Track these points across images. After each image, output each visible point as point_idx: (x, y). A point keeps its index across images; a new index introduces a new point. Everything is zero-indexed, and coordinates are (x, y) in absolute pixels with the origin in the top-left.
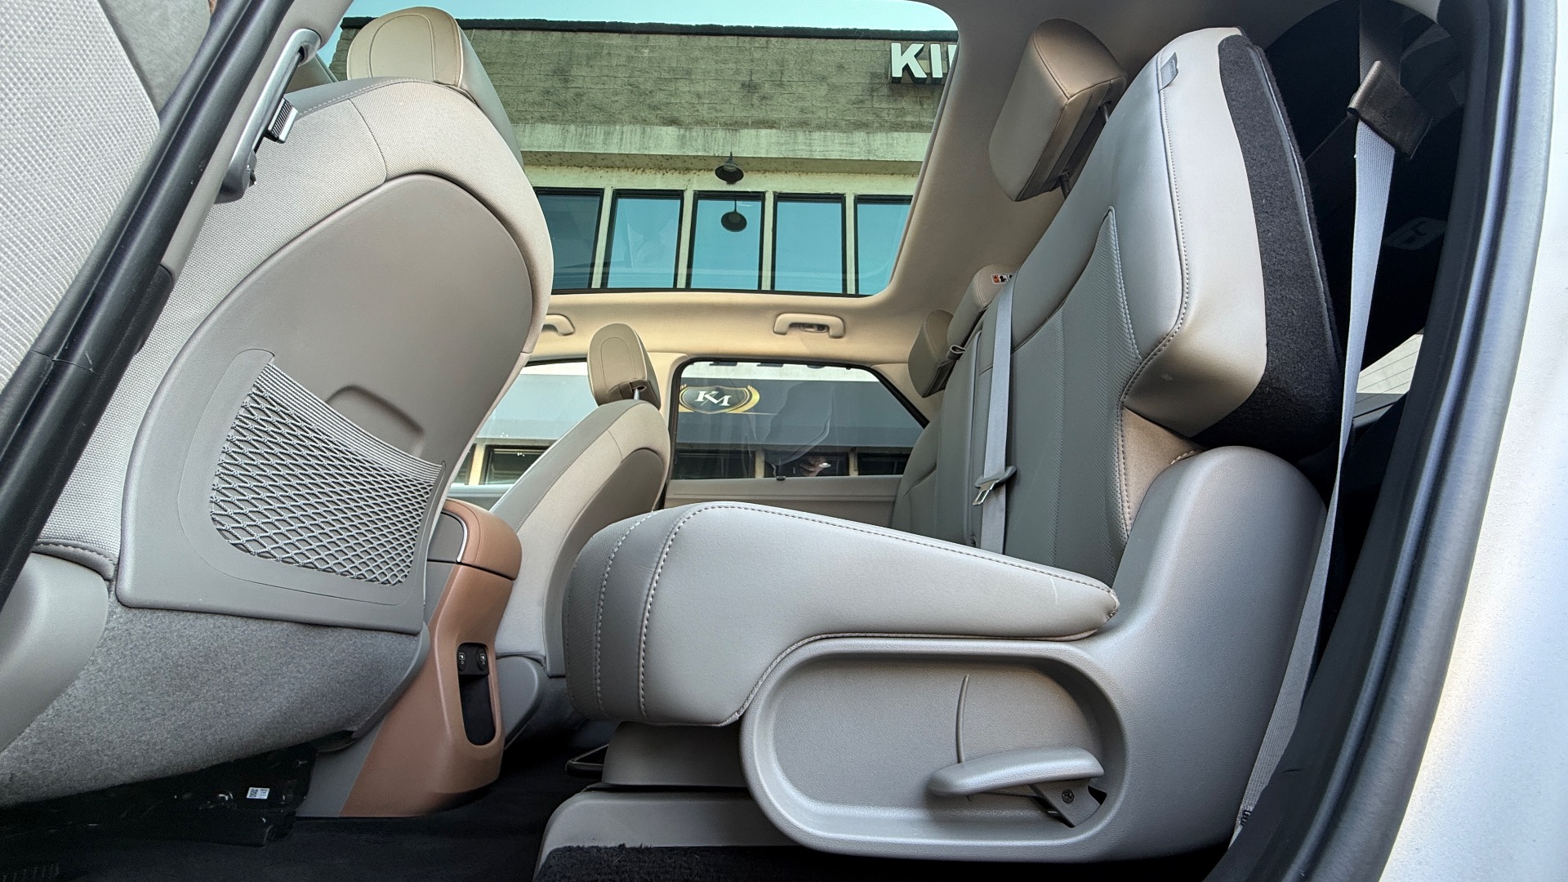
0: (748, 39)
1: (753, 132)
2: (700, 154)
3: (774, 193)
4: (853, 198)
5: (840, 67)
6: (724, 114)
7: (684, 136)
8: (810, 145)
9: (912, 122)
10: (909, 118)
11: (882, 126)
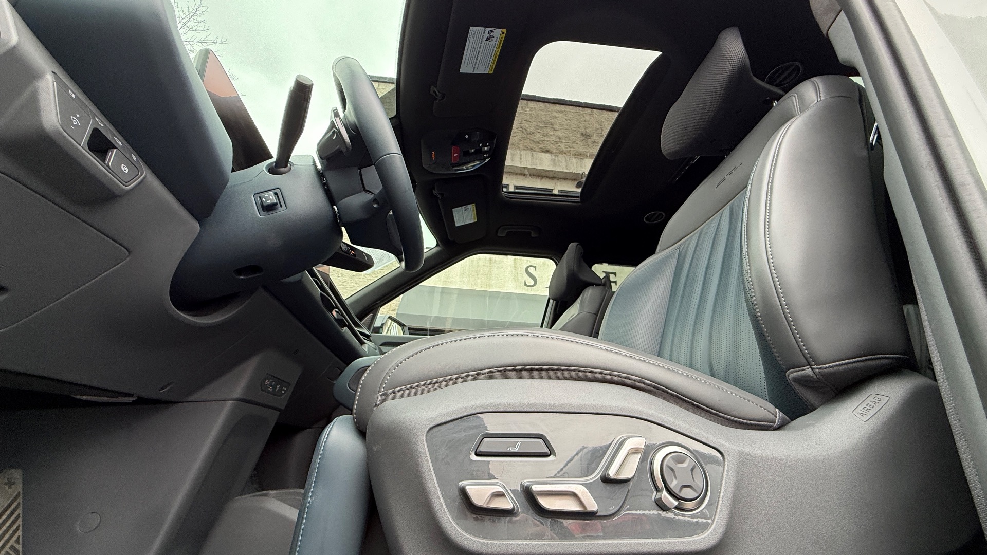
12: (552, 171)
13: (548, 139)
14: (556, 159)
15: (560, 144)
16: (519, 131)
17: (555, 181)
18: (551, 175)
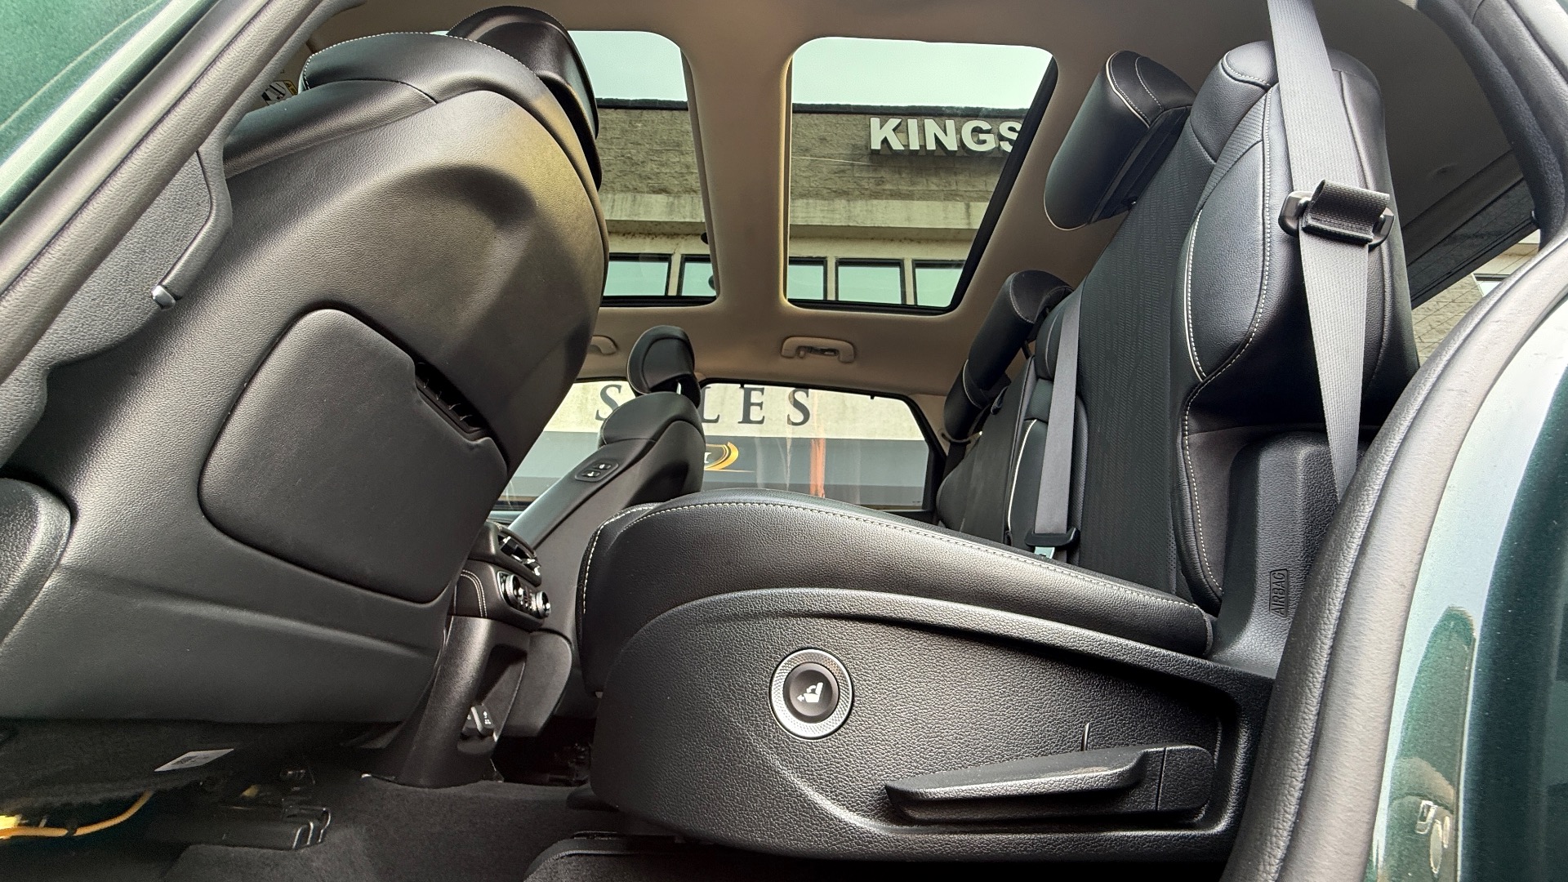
2: (688, 220)
4: (834, 261)
5: (823, 140)
7: (673, 203)
9: (890, 190)
11: (863, 194)
12: (666, 223)
13: (668, 171)
14: (676, 202)
15: (687, 177)
16: (618, 162)
17: (676, 241)
18: (667, 229)
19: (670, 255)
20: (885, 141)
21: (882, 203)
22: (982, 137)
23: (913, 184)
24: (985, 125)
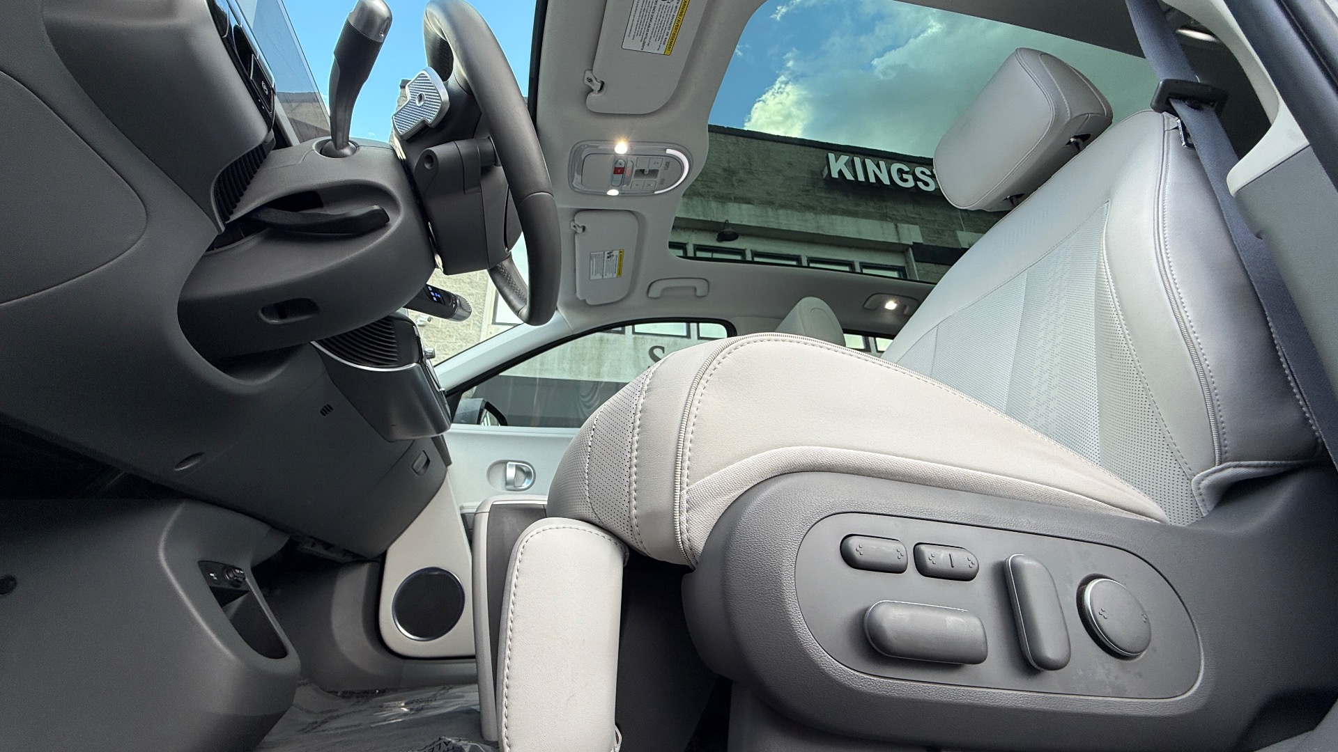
0: (722, 136)
1: (736, 205)
2: (701, 218)
3: (752, 251)
4: (806, 259)
5: (790, 164)
6: (713, 190)
7: (687, 203)
8: (777, 219)
9: (842, 209)
10: (841, 206)
11: (824, 210)
19: (685, 244)
20: (840, 172)
21: (839, 218)
22: (905, 176)
23: (857, 205)
24: (906, 169)
